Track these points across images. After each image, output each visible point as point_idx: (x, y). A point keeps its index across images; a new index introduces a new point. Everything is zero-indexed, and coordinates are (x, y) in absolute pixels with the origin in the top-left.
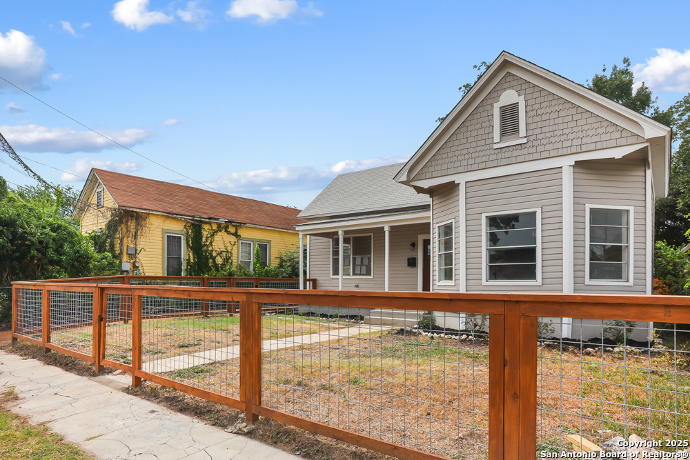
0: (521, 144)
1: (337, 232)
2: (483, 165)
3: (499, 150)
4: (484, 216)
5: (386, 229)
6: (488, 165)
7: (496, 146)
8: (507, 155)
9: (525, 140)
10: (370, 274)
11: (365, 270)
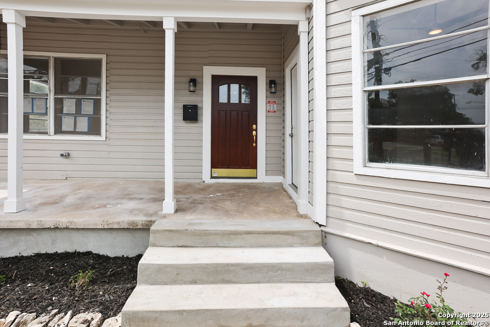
10: (98, 133)
11: (86, 124)
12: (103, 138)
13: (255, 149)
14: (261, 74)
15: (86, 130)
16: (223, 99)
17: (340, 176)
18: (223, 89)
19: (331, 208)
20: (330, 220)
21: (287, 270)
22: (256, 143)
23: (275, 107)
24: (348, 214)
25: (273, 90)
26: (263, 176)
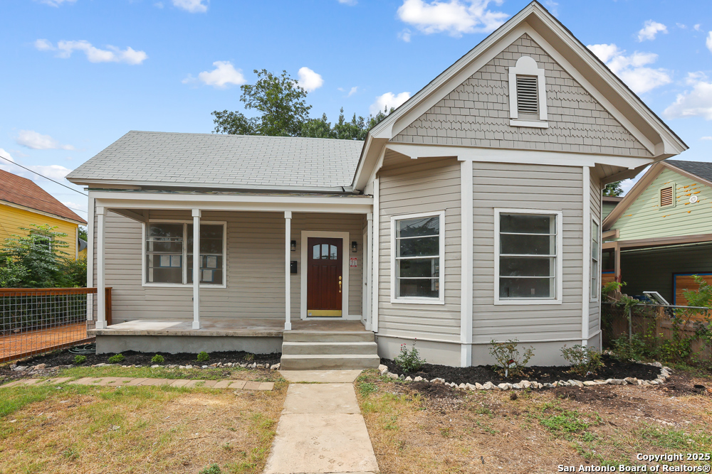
0: (541, 128)
1: (190, 211)
2: (495, 144)
3: (516, 129)
4: (497, 212)
5: (288, 216)
6: (503, 144)
7: (513, 123)
8: (526, 137)
9: (545, 125)
10: (220, 282)
11: (211, 276)
12: (224, 286)
13: (341, 294)
14: (345, 237)
15: (211, 280)
16: (316, 255)
17: (385, 305)
18: (316, 249)
19: (380, 323)
20: (380, 329)
21: (354, 348)
22: (342, 290)
23: (355, 262)
24: (388, 325)
25: (355, 249)
26: (346, 315)
